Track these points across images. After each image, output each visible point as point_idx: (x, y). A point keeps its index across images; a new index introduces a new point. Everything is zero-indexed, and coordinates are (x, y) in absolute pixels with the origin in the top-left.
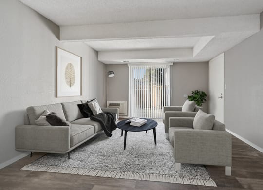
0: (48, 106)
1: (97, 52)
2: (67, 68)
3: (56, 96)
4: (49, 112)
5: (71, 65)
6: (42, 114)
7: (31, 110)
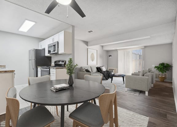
0: (86, 67)
1: (102, 46)
2: (91, 55)
3: (87, 65)
4: (86, 69)
5: (93, 53)
6: (84, 69)
7: (81, 67)
